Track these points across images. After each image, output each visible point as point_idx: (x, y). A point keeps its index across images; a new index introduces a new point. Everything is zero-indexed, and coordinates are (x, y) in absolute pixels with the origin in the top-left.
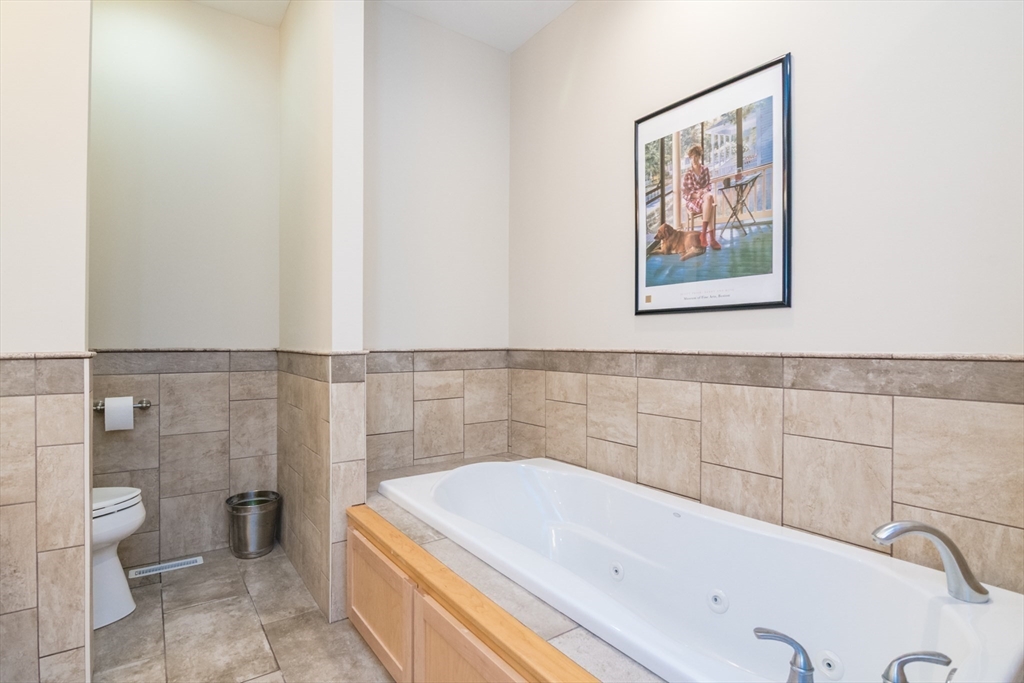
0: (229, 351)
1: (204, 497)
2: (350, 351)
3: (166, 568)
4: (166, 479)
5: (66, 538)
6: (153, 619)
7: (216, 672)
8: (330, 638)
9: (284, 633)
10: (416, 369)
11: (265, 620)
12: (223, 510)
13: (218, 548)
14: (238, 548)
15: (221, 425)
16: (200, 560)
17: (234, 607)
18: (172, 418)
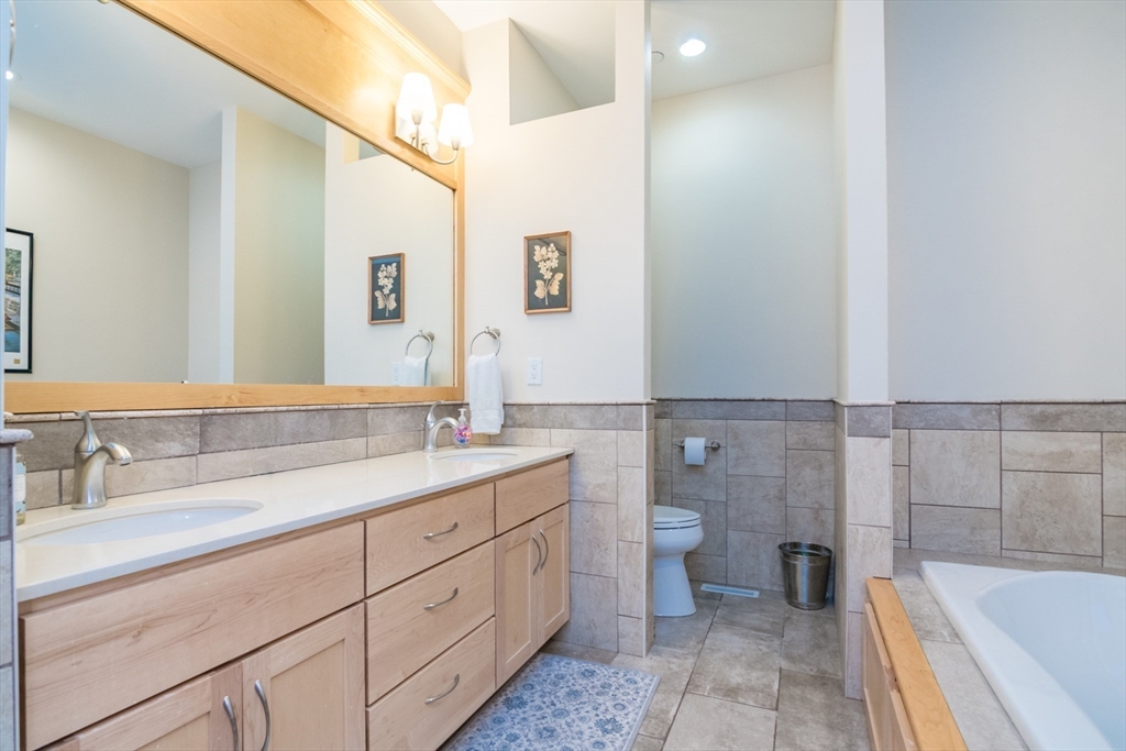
0: (786, 401)
1: (762, 537)
2: (869, 402)
3: (728, 591)
4: (732, 513)
5: (633, 535)
6: (703, 625)
7: (727, 685)
8: (839, 710)
9: (797, 683)
10: (1004, 426)
11: (784, 664)
12: (778, 553)
13: (775, 589)
14: (790, 594)
15: (778, 472)
16: (756, 594)
17: (765, 643)
18: (737, 459)
